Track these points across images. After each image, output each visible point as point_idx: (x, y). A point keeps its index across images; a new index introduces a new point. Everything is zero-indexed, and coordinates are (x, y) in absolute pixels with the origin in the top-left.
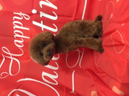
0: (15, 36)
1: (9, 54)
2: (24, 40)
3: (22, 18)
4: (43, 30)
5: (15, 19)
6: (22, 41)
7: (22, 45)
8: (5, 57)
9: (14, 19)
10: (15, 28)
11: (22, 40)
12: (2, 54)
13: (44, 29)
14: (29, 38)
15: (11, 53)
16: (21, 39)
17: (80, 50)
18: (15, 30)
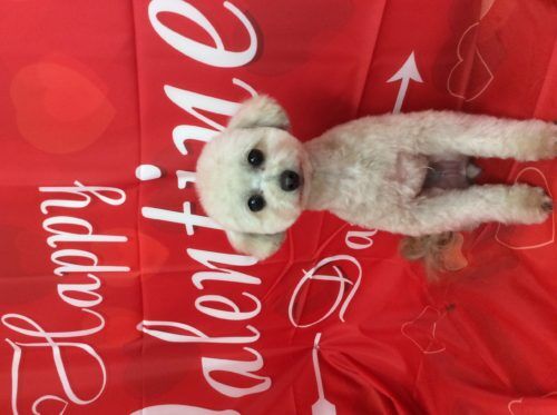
0: (58, 271)
1: (41, 333)
2: (101, 279)
3: (89, 199)
4: (190, 232)
5: (48, 208)
6: (97, 285)
7: (96, 298)
8: (21, 347)
9: (45, 211)
10: (55, 243)
11: (93, 282)
12: (7, 340)
13: (195, 228)
14: (126, 269)
15: (47, 330)
16: (91, 276)
17: (345, 276)
18: (54, 250)
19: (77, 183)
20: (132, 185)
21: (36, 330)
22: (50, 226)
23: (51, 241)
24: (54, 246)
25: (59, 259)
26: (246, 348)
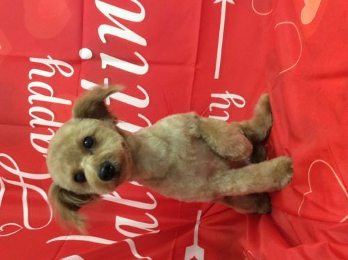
0: (32, 123)
3: (54, 71)
4: (108, 102)
6: (52, 137)
8: (5, 182)
10: (33, 101)
11: (50, 134)
15: (21, 170)
18: (31, 106)
19: (49, 57)
20: (77, 62)
21: (14, 168)
22: (32, 88)
23: (30, 99)
24: (31, 103)
25: (33, 113)
26: (147, 214)
